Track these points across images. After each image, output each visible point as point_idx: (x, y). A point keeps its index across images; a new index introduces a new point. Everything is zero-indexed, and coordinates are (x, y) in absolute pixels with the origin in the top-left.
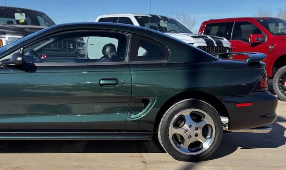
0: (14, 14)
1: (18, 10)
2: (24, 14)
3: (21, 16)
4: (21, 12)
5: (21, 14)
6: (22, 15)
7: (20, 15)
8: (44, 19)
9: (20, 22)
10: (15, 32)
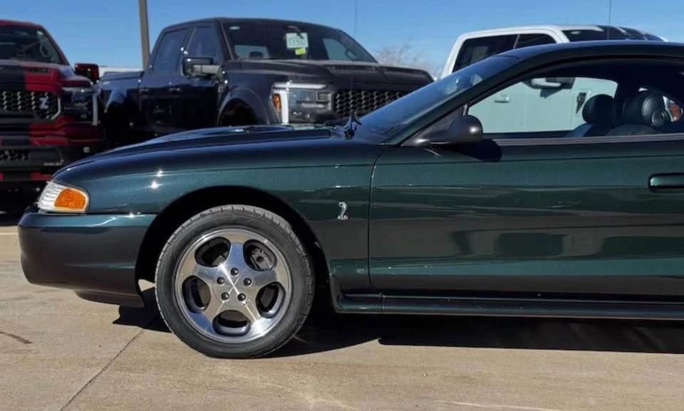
0: (284, 34)
1: (291, 27)
2: (305, 35)
3: (300, 40)
4: (299, 31)
5: (299, 34)
6: (302, 38)
7: (298, 37)
8: (344, 45)
9: (298, 52)
10: (309, 76)
